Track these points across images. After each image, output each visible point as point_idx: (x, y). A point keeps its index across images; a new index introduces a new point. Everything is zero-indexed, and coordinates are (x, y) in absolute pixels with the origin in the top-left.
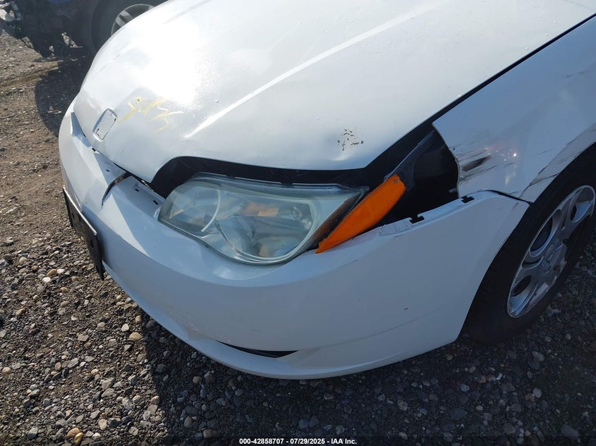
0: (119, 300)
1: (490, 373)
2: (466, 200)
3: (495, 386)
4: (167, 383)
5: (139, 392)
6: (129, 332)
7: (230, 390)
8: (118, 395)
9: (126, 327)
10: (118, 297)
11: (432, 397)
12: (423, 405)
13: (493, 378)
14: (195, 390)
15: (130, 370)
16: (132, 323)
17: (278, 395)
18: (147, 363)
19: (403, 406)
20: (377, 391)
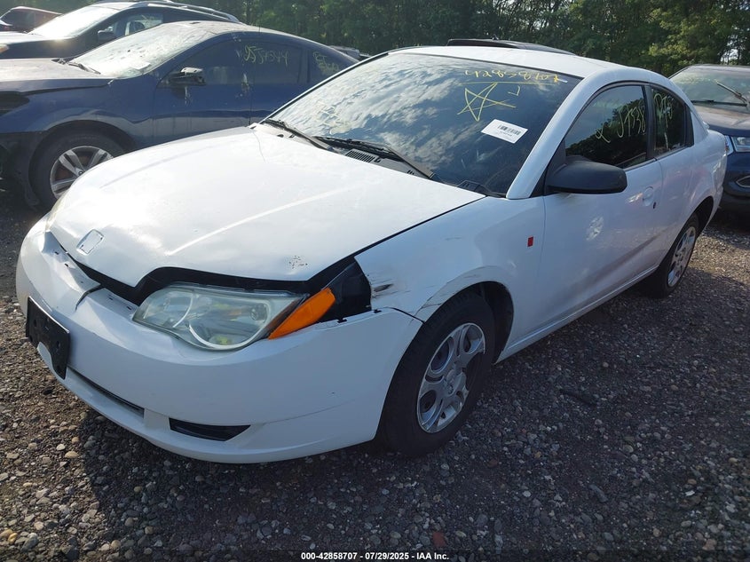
0: (53, 424)
1: (408, 481)
2: (376, 311)
3: (410, 490)
4: (107, 492)
5: (76, 500)
6: (65, 451)
7: (172, 497)
8: (55, 503)
9: (61, 447)
10: (52, 421)
11: (357, 498)
12: (349, 504)
13: (410, 485)
14: (137, 497)
15: (67, 482)
16: (68, 443)
17: (218, 499)
18: (85, 476)
19: (331, 505)
20: (309, 495)
